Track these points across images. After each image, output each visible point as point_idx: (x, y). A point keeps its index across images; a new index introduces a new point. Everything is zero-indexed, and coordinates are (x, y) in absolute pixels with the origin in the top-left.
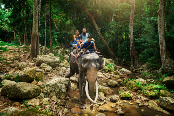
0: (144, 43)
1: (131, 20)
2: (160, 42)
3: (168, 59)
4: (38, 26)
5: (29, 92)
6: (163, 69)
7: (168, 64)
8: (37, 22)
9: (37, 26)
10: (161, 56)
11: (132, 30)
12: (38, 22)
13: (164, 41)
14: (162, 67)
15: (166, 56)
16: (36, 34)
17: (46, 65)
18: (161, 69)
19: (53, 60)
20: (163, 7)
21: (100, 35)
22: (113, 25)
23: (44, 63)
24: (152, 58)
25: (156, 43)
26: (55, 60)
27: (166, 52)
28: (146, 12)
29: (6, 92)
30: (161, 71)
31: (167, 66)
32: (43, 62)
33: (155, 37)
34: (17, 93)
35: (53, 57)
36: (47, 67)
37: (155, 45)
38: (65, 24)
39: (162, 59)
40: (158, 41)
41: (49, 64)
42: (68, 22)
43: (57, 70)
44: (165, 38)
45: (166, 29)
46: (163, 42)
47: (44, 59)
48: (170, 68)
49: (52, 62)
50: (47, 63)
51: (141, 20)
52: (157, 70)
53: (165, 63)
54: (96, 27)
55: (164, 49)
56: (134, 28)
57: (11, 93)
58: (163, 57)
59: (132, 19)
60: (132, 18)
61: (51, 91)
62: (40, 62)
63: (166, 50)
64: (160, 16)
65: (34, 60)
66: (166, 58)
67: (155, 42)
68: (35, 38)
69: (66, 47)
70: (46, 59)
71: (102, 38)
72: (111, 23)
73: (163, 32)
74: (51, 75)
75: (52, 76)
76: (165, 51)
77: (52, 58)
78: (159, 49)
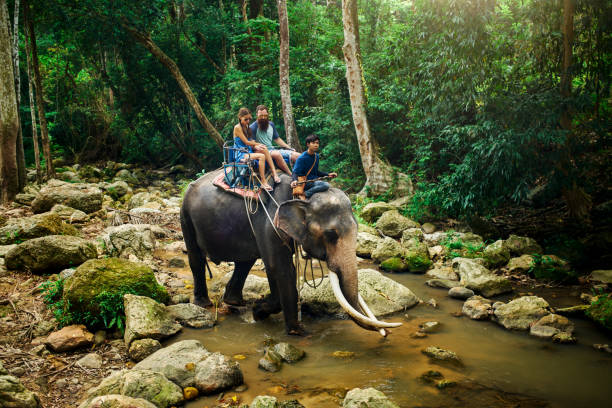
0: (322, 126)
1: (284, 68)
2: (355, 123)
3: (379, 163)
4: (17, 102)
5: (81, 249)
6: (369, 190)
7: (378, 174)
8: (13, 88)
9: (15, 99)
10: (363, 158)
11: (289, 97)
12: (16, 88)
13: (365, 119)
14: (367, 184)
15: (373, 157)
16: (14, 125)
17: (66, 207)
18: (364, 189)
19: (82, 194)
20: (354, 37)
21: (199, 114)
22: (234, 83)
23: (59, 203)
24: (342, 164)
25: (347, 126)
26: (90, 193)
27: (373, 148)
28: (322, 42)
29: (22, 260)
30: (366, 193)
31: (377, 180)
32: (56, 201)
33: (344, 112)
34: (53, 256)
35: (80, 187)
36: (69, 212)
37: (346, 131)
38: (74, 83)
39: (365, 165)
40: (351, 121)
41: (74, 204)
42: (84, 76)
43: (100, 217)
44: (367, 113)
45: (366, 89)
46: (362, 122)
47: (55, 192)
48: (385, 185)
49: (82, 199)
50: (66, 204)
51: (309, 66)
52: (358, 192)
53: (372, 173)
54: (187, 89)
55: (367, 140)
56: (294, 89)
57: (38, 258)
58: (367, 158)
59: (286, 66)
60: (284, 62)
61: (123, 247)
62: (44, 201)
63: (371, 141)
64: (349, 60)
65: (17, 201)
66: (373, 161)
67: (345, 123)
68: (10, 135)
69: (86, 161)
70: (63, 193)
71: (207, 121)
72: (228, 76)
73: (361, 98)
74: (92, 228)
75: (95, 232)
76: (370, 144)
77: (77, 188)
78: (355, 139)
